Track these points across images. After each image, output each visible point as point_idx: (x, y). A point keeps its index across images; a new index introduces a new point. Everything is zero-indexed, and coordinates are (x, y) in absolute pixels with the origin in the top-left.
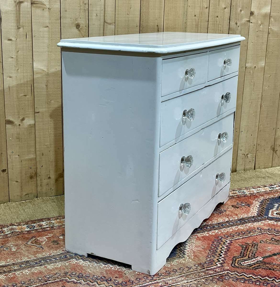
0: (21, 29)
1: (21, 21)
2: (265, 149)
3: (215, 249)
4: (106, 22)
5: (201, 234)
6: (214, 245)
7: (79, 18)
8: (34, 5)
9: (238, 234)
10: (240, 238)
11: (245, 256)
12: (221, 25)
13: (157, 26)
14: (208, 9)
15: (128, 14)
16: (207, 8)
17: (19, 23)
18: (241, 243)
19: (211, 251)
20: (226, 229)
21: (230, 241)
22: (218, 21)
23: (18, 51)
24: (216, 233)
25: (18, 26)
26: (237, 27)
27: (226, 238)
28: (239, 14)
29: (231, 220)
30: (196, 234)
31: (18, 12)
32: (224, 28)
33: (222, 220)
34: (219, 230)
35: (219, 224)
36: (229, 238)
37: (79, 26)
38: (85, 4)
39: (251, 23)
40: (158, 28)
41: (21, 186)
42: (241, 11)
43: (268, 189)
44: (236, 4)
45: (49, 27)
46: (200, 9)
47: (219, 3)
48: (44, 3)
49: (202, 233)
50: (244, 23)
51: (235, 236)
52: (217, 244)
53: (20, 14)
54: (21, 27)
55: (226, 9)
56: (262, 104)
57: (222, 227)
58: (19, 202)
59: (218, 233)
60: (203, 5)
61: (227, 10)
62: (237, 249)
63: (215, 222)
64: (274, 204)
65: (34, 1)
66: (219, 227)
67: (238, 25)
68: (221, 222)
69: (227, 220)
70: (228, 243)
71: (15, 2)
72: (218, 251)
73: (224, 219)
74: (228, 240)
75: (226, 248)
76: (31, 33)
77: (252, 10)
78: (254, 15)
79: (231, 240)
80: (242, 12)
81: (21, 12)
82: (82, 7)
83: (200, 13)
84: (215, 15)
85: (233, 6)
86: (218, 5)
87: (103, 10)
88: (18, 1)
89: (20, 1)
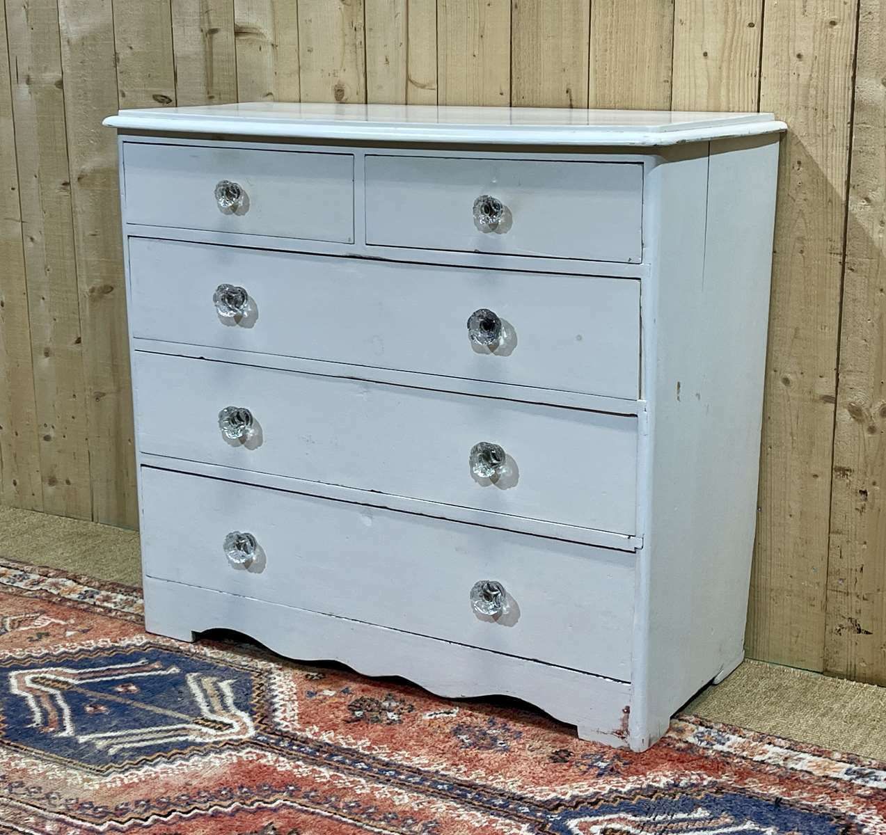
0: (215, 101)
1: (215, 80)
4: (411, 81)
7: (342, 70)
8: (242, 37)
12: (816, 88)
13: (567, 92)
14: (757, 29)
15: (476, 56)
16: (751, 25)
17: (212, 84)
22: (801, 74)
25: (208, 93)
31: (207, 56)
32: (831, 102)
37: (343, 91)
38: (356, 28)
40: (571, 100)
44: (882, 4)
45: (274, 94)
46: (726, 29)
47: (804, 7)
48: (262, 31)
53: (212, 62)
54: (214, 95)
55: (839, 26)
60: (736, 15)
65: (241, 28)
71: (202, 31)
74: (288, 803)
81: (214, 57)
82: (347, 39)
83: (725, 43)
84: (791, 51)
85: (870, 13)
86: (804, 14)
87: (404, 45)
88: (207, 29)
89: (212, 28)
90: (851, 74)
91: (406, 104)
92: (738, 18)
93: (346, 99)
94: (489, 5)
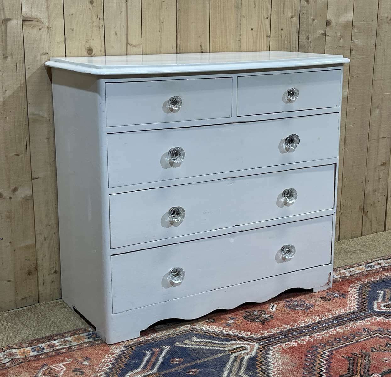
0: (9, 59)
1: (9, 47)
2: (351, 212)
3: (311, 365)
4: (129, 44)
5: (286, 343)
6: (309, 360)
7: (92, 39)
8: (27, 23)
9: (338, 340)
10: (342, 345)
11: (355, 373)
12: (287, 41)
13: (201, 46)
14: (269, 19)
15: (160, 31)
16: (267, 18)
17: (6, 50)
18: (345, 354)
19: (307, 369)
20: (319, 334)
21: (329, 351)
22: (282, 36)
23: (6, 91)
24: (307, 341)
25: (4, 55)
26: (310, 42)
27: (323, 347)
28: (311, 25)
29: (324, 320)
30: (279, 345)
31: (3, 34)
32: (292, 46)
33: (311, 320)
34: (311, 336)
35: (308, 326)
36: (327, 347)
37: (92, 50)
38: (99, 19)
39: (328, 36)
40: (202, 49)
41: (16, 287)
42: (313, 20)
43: (364, 269)
44: (307, 11)
45: (49, 53)
46: (259, 19)
47: (284, 11)
48: (41, 20)
49: (288, 343)
50: (319, 37)
51: (335, 344)
52: (313, 358)
53: (6, 36)
54: (8, 56)
55: (294, 18)
56: (346, 149)
57: (313, 331)
58: (13, 310)
59: (310, 341)
60: (262, 14)
61: (295, 20)
62: (341, 364)
63: (302, 325)
64: (378, 291)
65: (27, 18)
66: (309, 331)
67: (310, 39)
68: (310, 323)
69: (318, 319)
70: (328, 356)
72: (316, 368)
73: (314, 318)
74: (327, 350)
75: (325, 362)
76: (24, 64)
77: (328, 19)
78: (331, 26)
79: (331, 350)
80: (315, 22)
81: (8, 34)
82: (95, 24)
83: (258, 24)
84: (279, 28)
85: (303, 14)
86: (283, 14)
87: (125, 27)
88: (3, 19)
89: (7, 18)
90: (298, 36)
91: (127, 55)
92: (263, 15)
93: (94, 54)
94: (166, 8)
